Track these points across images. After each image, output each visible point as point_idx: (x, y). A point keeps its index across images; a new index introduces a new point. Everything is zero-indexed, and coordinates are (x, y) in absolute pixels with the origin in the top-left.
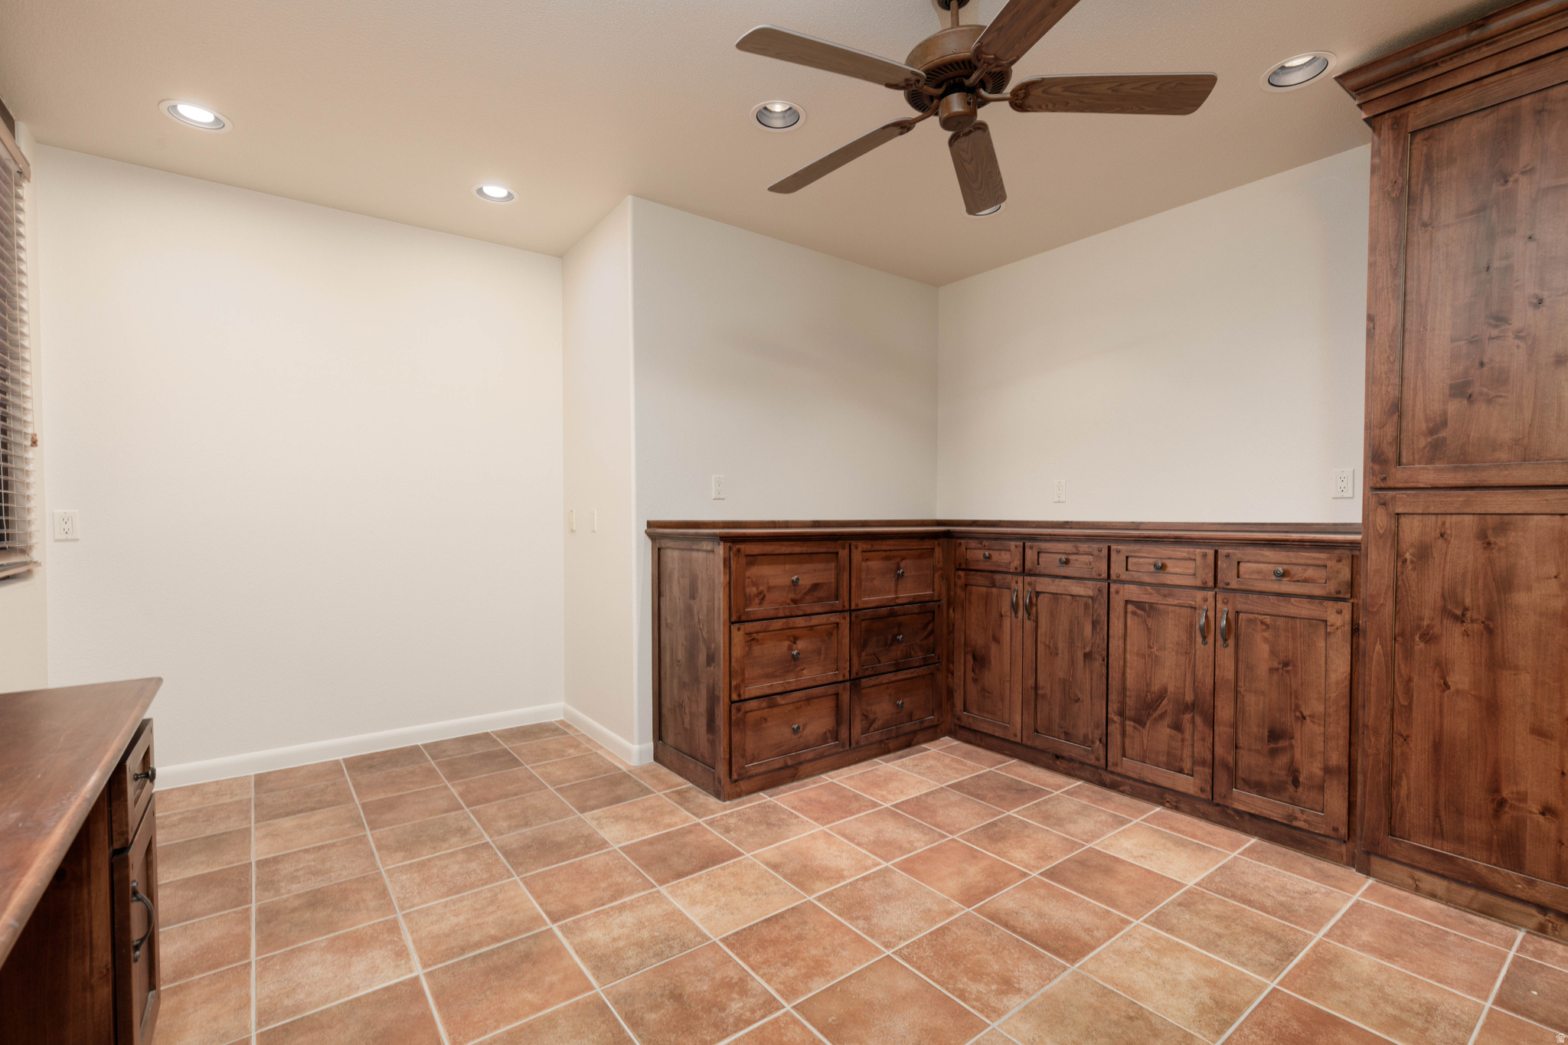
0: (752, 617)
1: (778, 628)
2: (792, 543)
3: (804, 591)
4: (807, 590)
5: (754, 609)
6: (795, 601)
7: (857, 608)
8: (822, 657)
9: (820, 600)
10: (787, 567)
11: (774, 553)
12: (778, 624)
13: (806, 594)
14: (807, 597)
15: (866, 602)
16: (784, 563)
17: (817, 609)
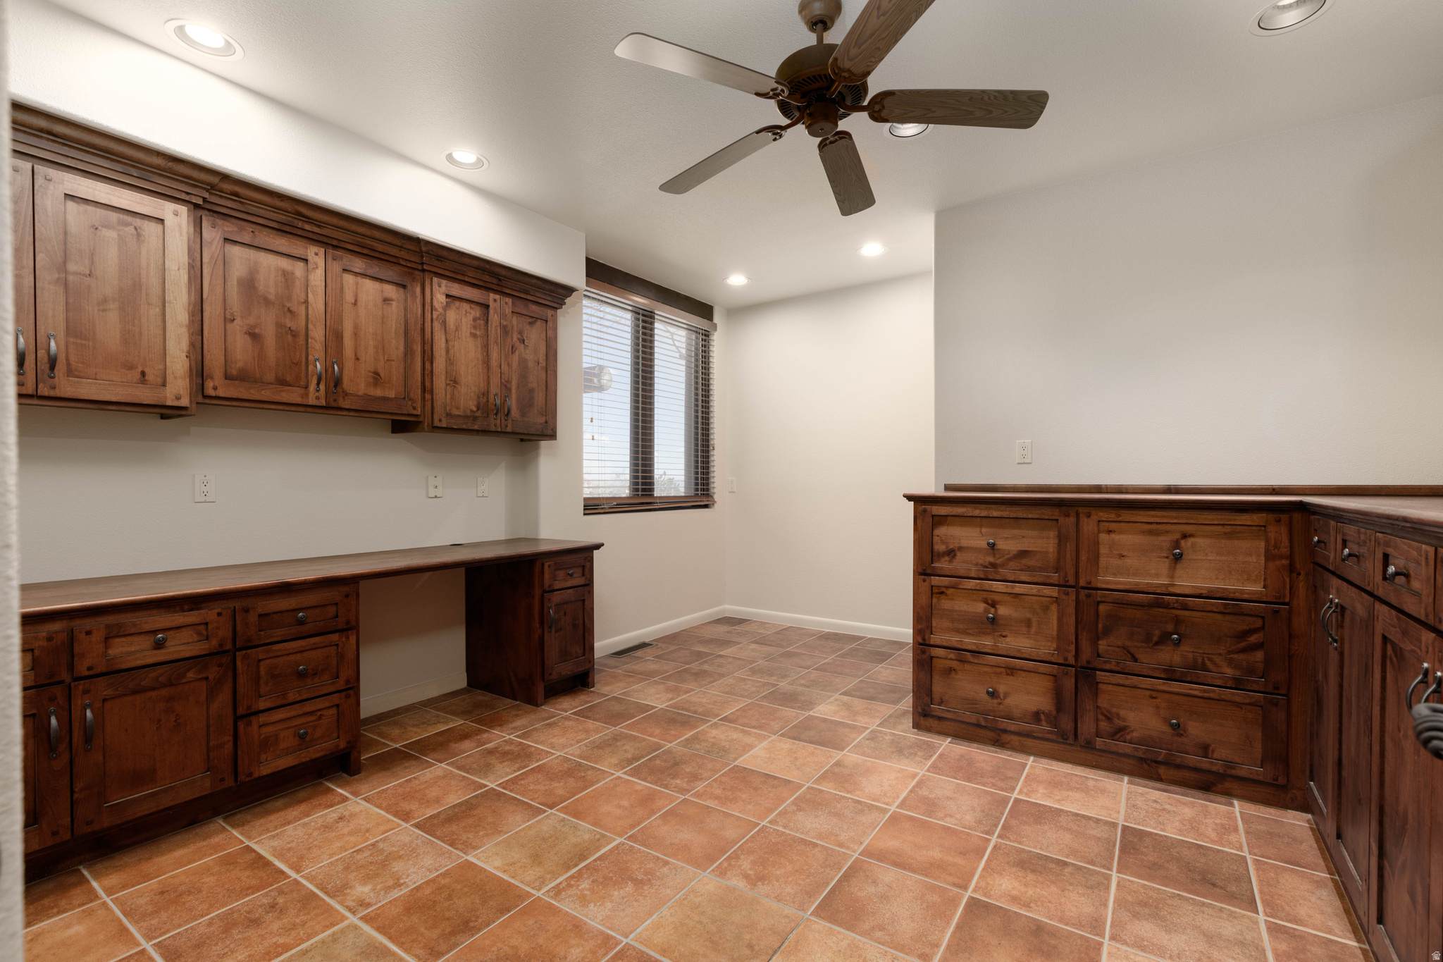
0: (939, 572)
1: (969, 587)
2: (987, 506)
3: (1006, 557)
4: (1011, 555)
5: (942, 565)
6: (994, 565)
7: (1089, 586)
8: (1033, 630)
9: (1028, 569)
10: (984, 530)
11: (965, 515)
12: (972, 584)
13: (1010, 560)
14: (1012, 563)
15: (1108, 582)
16: (981, 526)
17: (1023, 578)
